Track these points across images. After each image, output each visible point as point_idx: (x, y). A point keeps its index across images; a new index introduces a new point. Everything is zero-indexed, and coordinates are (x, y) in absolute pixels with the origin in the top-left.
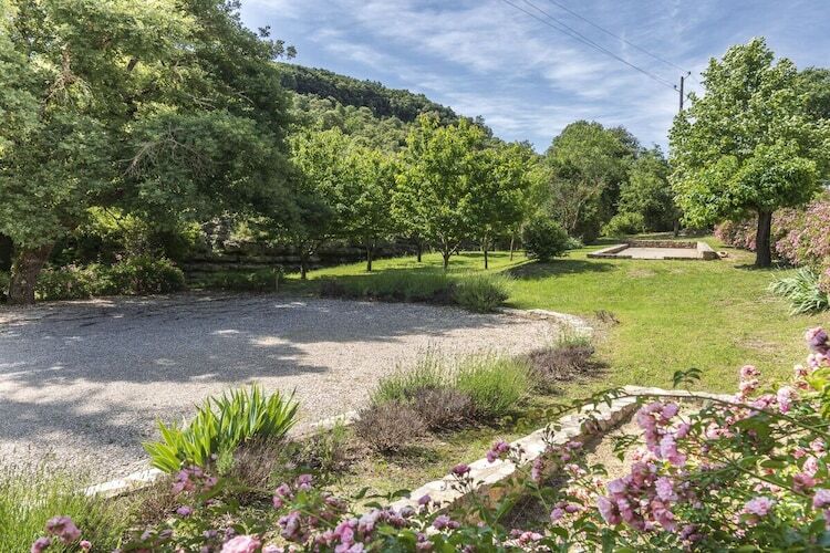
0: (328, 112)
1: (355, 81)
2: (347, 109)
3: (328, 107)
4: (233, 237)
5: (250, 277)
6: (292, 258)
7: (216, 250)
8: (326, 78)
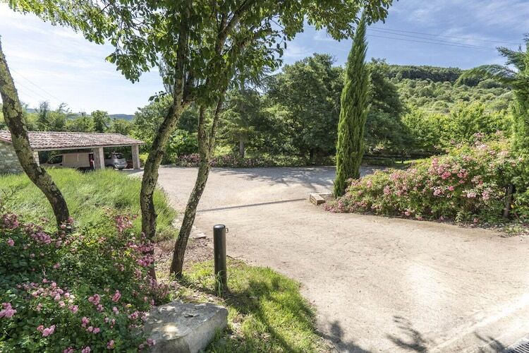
0: (426, 87)
1: (443, 69)
2: (436, 84)
3: (426, 84)
4: (377, 147)
5: (383, 162)
6: (399, 156)
7: (370, 152)
8: (426, 70)
